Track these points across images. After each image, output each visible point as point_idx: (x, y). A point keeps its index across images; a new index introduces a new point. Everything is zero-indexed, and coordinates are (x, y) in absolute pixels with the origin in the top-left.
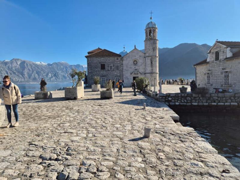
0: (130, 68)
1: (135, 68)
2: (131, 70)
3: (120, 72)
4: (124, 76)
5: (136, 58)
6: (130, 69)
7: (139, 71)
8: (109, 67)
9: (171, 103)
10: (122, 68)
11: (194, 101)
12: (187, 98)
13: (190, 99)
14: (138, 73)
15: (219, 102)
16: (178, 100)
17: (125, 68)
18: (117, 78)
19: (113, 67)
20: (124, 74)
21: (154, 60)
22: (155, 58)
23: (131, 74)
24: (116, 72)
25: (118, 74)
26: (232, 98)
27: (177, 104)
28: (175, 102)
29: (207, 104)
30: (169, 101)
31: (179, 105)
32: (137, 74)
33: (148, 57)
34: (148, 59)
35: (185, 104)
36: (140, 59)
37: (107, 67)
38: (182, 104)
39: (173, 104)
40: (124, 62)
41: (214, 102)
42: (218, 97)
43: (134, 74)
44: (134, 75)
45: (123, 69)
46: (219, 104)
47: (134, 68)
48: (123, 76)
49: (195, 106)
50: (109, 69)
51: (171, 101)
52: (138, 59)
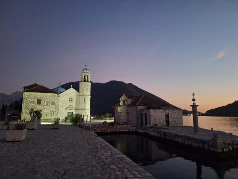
1: (70, 104)
3: (56, 107)
5: (72, 96)
6: (65, 105)
8: (46, 102)
9: (96, 131)
11: (108, 129)
12: (105, 128)
13: (106, 128)
14: (73, 109)
15: (121, 130)
16: (100, 129)
17: (61, 104)
18: (52, 113)
19: (50, 102)
20: (59, 109)
23: (66, 109)
24: (51, 107)
26: (127, 128)
27: (99, 131)
28: (98, 130)
29: (115, 131)
30: (95, 130)
31: (100, 132)
33: (82, 96)
34: (82, 98)
35: (103, 131)
37: (43, 102)
38: (102, 131)
39: (97, 131)
40: (60, 99)
41: (118, 130)
42: (120, 127)
44: (69, 110)
45: (59, 104)
46: (120, 131)
47: (68, 104)
48: (58, 111)
49: (109, 132)
50: (45, 104)
51: (96, 130)
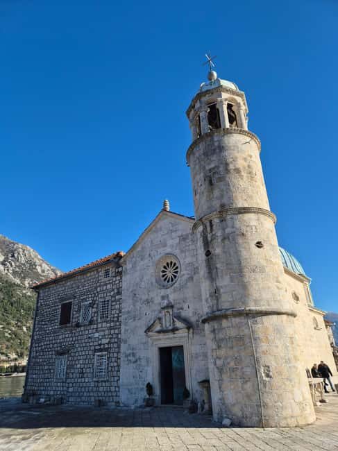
0: (148, 302)
1: (163, 298)
2: (150, 313)
3: (110, 328)
4: (123, 348)
5: (168, 250)
6: (144, 309)
7: (183, 314)
8: (81, 312)
10: (117, 306)
14: (178, 324)
17: (127, 306)
19: (93, 307)
20: (122, 336)
21: (219, 234)
22: (223, 220)
25: (104, 337)
32: (174, 330)
34: (197, 239)
36: (182, 251)
37: (76, 312)
40: (126, 282)
43: (159, 332)
44: (161, 336)
45: (120, 311)
47: (159, 299)
48: (119, 347)
52: (177, 252)
